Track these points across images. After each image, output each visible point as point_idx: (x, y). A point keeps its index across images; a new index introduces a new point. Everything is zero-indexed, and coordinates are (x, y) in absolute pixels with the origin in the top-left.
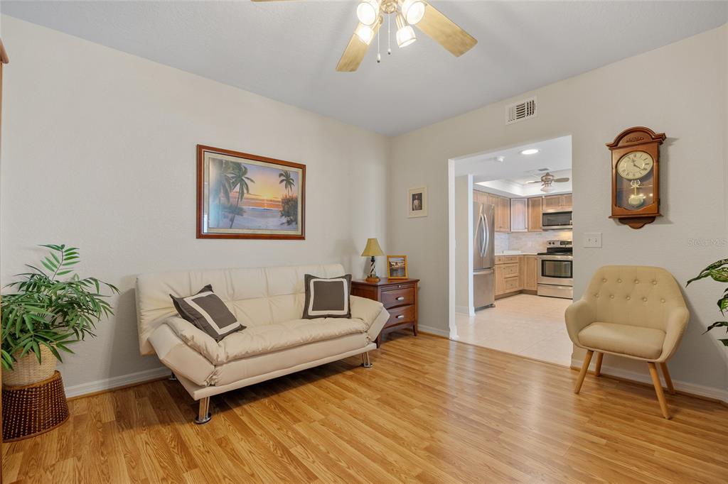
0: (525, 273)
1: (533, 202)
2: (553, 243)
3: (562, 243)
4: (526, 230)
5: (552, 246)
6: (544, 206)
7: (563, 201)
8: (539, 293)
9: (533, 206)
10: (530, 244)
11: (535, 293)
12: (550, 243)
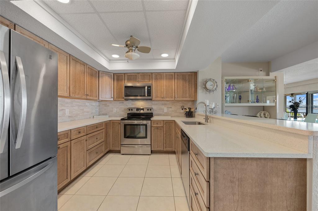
0: (111, 135)
1: (118, 76)
2: (132, 110)
3: (138, 109)
4: (112, 99)
5: (131, 112)
6: (126, 81)
7: (138, 78)
8: (122, 152)
9: (118, 80)
10: (115, 110)
11: (119, 152)
12: (129, 110)
